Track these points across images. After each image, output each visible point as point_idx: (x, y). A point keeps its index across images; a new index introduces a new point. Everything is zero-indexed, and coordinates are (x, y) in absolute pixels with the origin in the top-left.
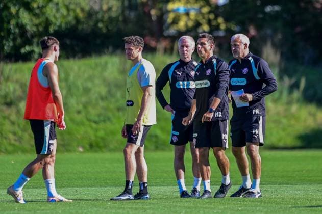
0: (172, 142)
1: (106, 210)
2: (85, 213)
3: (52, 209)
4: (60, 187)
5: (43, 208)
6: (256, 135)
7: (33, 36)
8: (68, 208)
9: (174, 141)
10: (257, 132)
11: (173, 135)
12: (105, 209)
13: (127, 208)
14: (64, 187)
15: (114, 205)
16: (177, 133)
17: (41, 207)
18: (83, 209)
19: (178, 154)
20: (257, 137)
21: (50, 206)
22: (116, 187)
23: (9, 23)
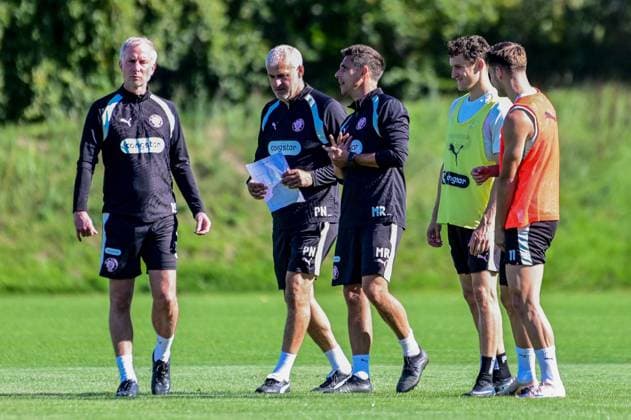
0: (104, 272)
1: (557, 412)
2: (514, 417)
3: (446, 409)
4: (462, 363)
5: (425, 406)
6: (308, 258)
7: (409, 50)
8: (479, 406)
9: (110, 270)
10: (312, 251)
11: (107, 256)
12: (556, 409)
13: (600, 408)
14: (469, 362)
15: (574, 401)
16: (117, 252)
17: (422, 403)
18: (509, 408)
19: (116, 300)
20: (309, 262)
21: (442, 401)
22: (577, 363)
23: (359, 21)
